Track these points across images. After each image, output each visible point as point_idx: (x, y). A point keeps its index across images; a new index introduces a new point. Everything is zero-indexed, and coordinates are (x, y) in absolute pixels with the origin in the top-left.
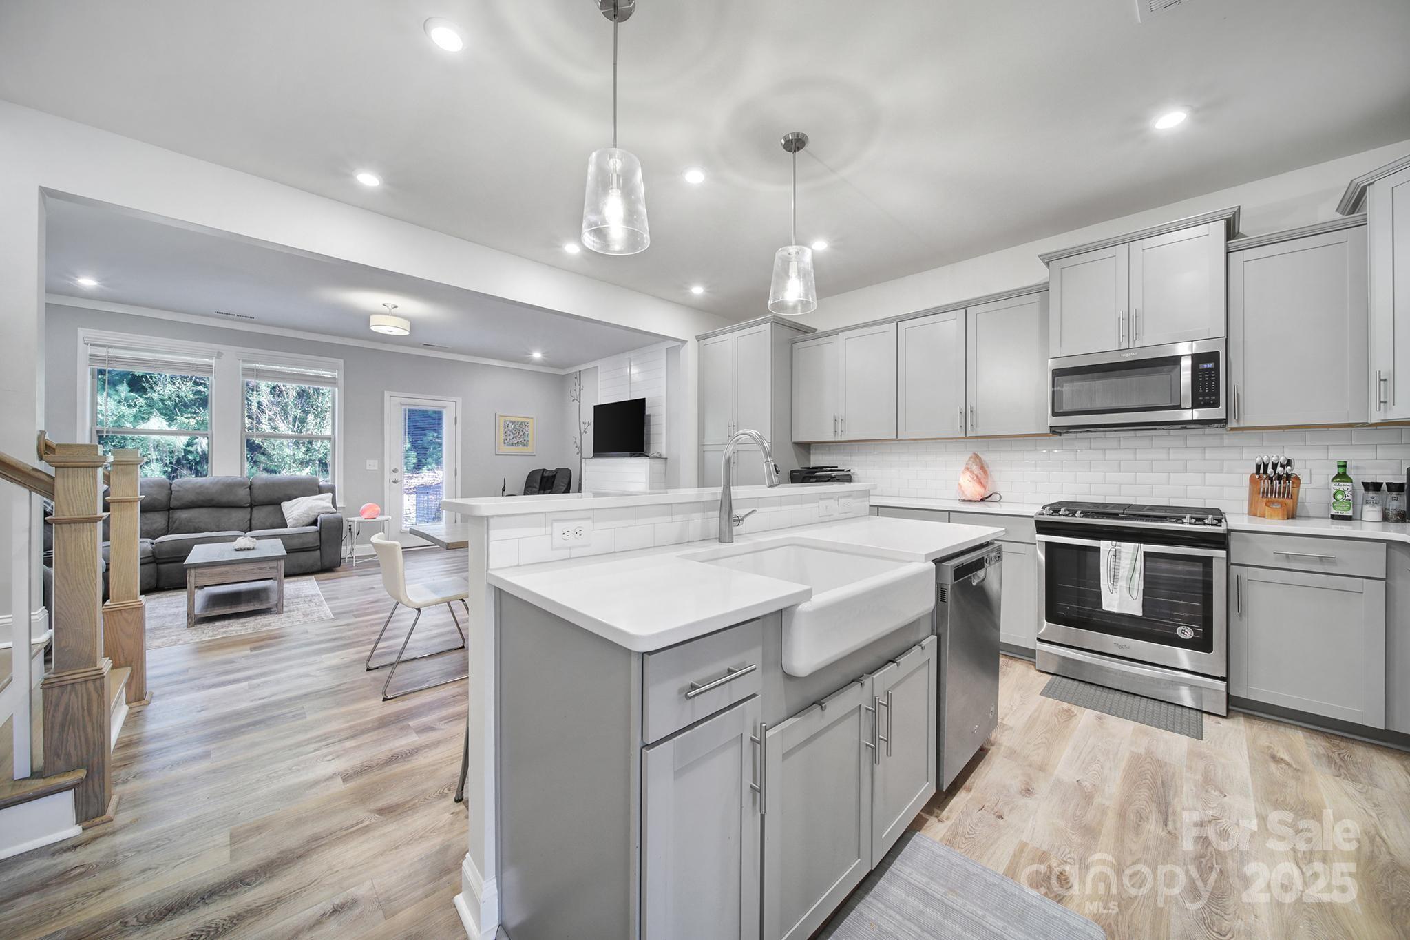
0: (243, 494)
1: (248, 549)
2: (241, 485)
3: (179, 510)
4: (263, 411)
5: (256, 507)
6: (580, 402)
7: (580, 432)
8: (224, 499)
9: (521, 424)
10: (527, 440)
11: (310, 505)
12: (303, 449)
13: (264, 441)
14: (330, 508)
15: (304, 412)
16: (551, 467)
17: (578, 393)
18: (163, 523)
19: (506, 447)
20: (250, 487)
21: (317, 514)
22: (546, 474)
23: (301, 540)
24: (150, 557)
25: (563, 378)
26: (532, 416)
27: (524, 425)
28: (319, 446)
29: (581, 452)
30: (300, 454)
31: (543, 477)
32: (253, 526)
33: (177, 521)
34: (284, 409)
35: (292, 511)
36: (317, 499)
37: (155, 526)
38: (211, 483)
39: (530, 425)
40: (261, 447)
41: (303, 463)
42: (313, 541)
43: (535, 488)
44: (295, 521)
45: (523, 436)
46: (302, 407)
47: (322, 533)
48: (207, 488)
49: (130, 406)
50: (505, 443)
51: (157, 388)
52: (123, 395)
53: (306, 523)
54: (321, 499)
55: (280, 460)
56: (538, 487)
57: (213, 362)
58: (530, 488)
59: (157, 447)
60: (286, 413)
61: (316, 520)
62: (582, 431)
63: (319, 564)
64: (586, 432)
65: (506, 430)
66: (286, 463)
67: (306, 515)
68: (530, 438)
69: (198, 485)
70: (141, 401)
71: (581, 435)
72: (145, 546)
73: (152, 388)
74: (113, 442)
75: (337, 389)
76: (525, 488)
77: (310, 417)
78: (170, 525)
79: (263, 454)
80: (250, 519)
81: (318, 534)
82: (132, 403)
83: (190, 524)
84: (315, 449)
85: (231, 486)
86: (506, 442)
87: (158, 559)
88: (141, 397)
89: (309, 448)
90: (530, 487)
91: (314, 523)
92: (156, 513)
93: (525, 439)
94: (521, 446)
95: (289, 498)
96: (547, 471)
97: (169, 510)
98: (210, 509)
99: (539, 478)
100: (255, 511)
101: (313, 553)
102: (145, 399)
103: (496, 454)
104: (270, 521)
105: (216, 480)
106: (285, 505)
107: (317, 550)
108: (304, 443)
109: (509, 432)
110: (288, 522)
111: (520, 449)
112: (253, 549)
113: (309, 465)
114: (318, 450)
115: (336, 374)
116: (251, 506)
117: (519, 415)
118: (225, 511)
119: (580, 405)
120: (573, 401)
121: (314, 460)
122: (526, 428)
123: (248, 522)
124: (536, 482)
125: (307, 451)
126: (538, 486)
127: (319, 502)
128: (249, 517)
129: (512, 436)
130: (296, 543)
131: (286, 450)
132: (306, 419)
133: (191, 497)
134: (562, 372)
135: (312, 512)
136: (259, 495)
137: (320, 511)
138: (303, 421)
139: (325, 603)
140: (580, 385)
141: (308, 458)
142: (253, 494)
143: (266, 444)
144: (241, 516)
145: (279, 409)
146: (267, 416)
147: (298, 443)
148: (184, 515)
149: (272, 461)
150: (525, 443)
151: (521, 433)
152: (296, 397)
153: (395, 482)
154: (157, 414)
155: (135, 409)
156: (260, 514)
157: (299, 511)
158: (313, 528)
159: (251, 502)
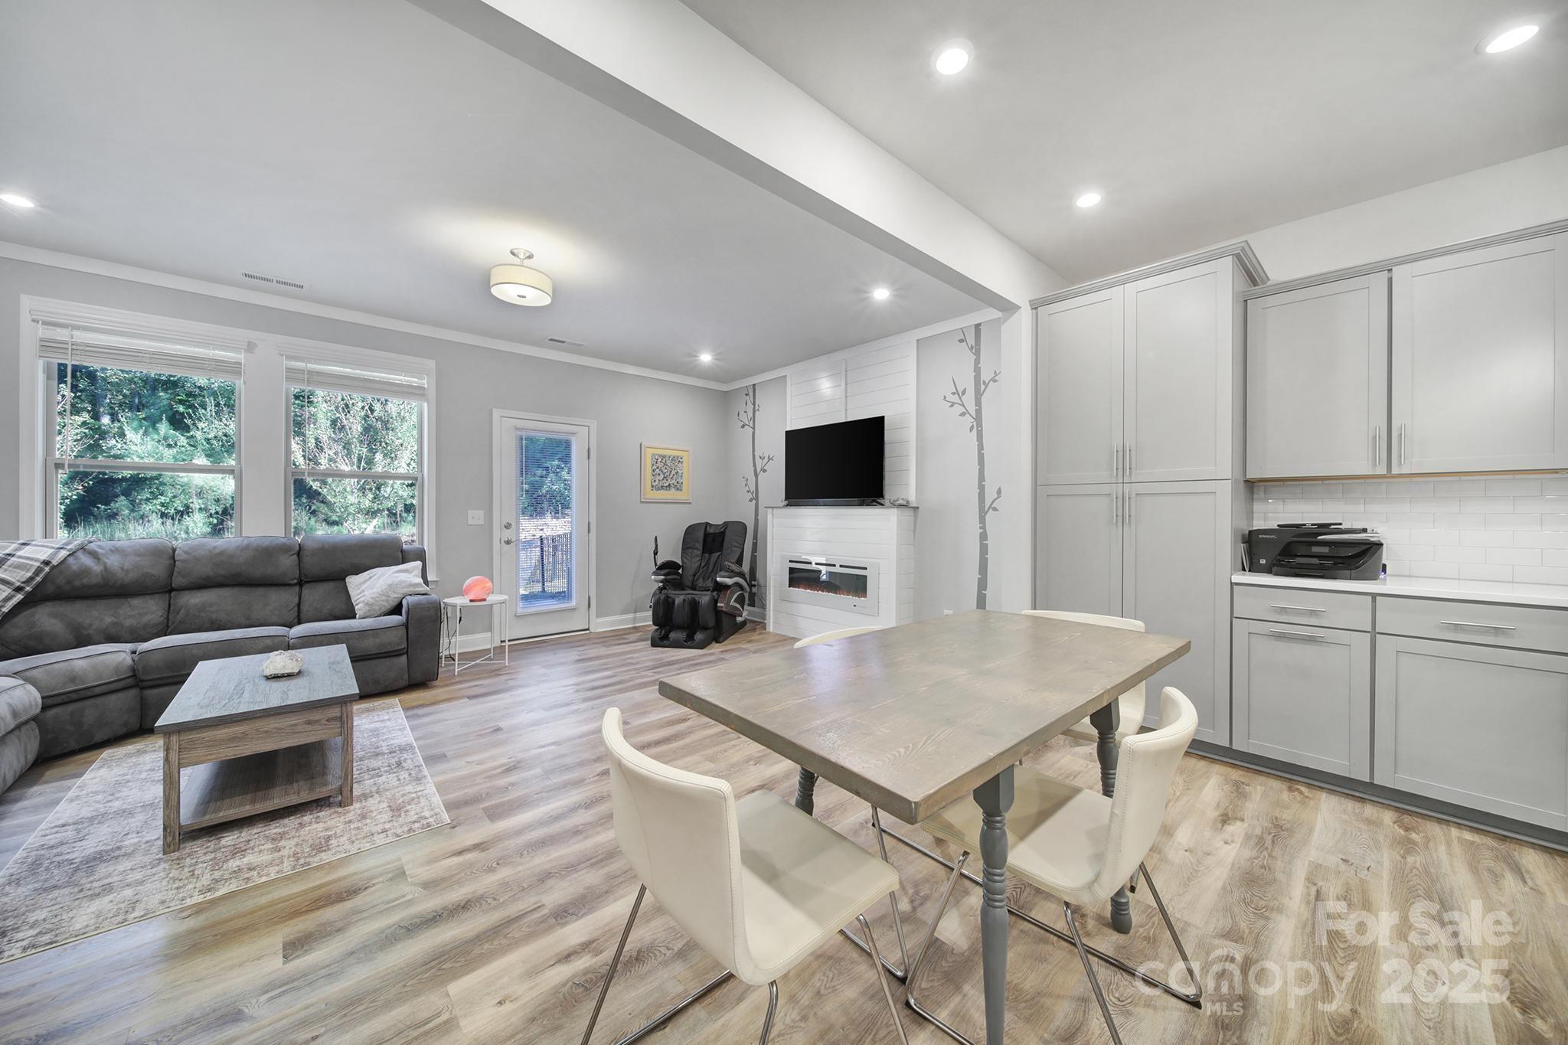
0: (288, 562)
1: (290, 676)
2: (284, 549)
3: (187, 592)
4: (322, 449)
5: (307, 585)
6: (754, 428)
7: (755, 471)
8: (258, 572)
9: (674, 459)
10: (680, 482)
11: (390, 582)
12: (370, 496)
13: (323, 486)
14: (417, 585)
15: (371, 450)
16: (717, 519)
17: (751, 415)
18: (160, 613)
19: (655, 491)
20: (298, 554)
21: (400, 596)
22: (711, 530)
23: (377, 640)
24: (129, 677)
25: (726, 396)
26: (686, 448)
27: (678, 460)
28: (388, 492)
29: (757, 499)
30: (366, 503)
31: (706, 535)
32: (303, 616)
33: (182, 611)
34: (347, 446)
35: (363, 591)
36: (398, 572)
37: (146, 619)
38: (238, 547)
39: (685, 460)
40: (320, 494)
41: (371, 513)
42: (397, 640)
43: (697, 549)
44: (367, 608)
45: (675, 477)
46: (368, 444)
47: (410, 628)
48: (231, 556)
49: (169, 446)
50: (652, 486)
51: (201, 425)
52: (162, 433)
53: (384, 609)
54: (406, 571)
55: (343, 510)
56: (701, 549)
57: (241, 357)
58: (690, 551)
59: (200, 493)
60: (349, 453)
61: (400, 605)
62: (758, 470)
63: (406, 676)
64: (765, 471)
65: (655, 467)
66: (349, 514)
67: (384, 598)
68: (684, 480)
69: (217, 551)
70: (183, 441)
71: (756, 475)
72: (120, 659)
73: (194, 424)
74: (150, 488)
75: (426, 404)
76: (683, 550)
77: (379, 457)
78: (170, 616)
79: (322, 502)
80: (299, 605)
81: (403, 631)
82: (172, 443)
83: (203, 614)
84: (384, 496)
85: (268, 552)
86: (654, 484)
87: (142, 681)
88: (182, 435)
89: (377, 495)
90: (690, 548)
91: (397, 610)
92: (148, 598)
93: (679, 480)
94: (673, 490)
95: (358, 570)
96: (711, 525)
97: (172, 590)
98: (236, 590)
99: (701, 535)
100: (307, 591)
101: (396, 660)
102: (188, 438)
103: (642, 502)
104: (329, 607)
105: (245, 542)
106: (352, 581)
107: (404, 654)
108: (371, 489)
109: (657, 470)
110: (356, 608)
111: (671, 494)
112: (299, 673)
113: (376, 516)
114: (388, 498)
115: (425, 381)
116: (301, 584)
117: (671, 447)
118: (260, 591)
119: (754, 433)
120: (743, 427)
121: (383, 510)
122: (680, 465)
123: (296, 609)
124: (697, 542)
125: (375, 498)
126: (700, 546)
127: (403, 577)
128: (296, 600)
129: (662, 476)
130: (370, 645)
131: (349, 497)
132: (374, 459)
133: (205, 570)
134: (725, 388)
135: (395, 593)
136: (311, 565)
137: (406, 590)
138: (370, 462)
139: (426, 771)
140: (754, 404)
141: (376, 507)
142: (302, 565)
143: (325, 490)
144: (281, 599)
145: (341, 447)
146: (327, 456)
147: (364, 489)
148: (194, 600)
149: (334, 511)
150: (678, 485)
151: (673, 472)
152: (361, 434)
153: (508, 542)
154: (201, 455)
155: (175, 450)
156: (314, 595)
157: (374, 590)
158: (395, 619)
159: (300, 577)
